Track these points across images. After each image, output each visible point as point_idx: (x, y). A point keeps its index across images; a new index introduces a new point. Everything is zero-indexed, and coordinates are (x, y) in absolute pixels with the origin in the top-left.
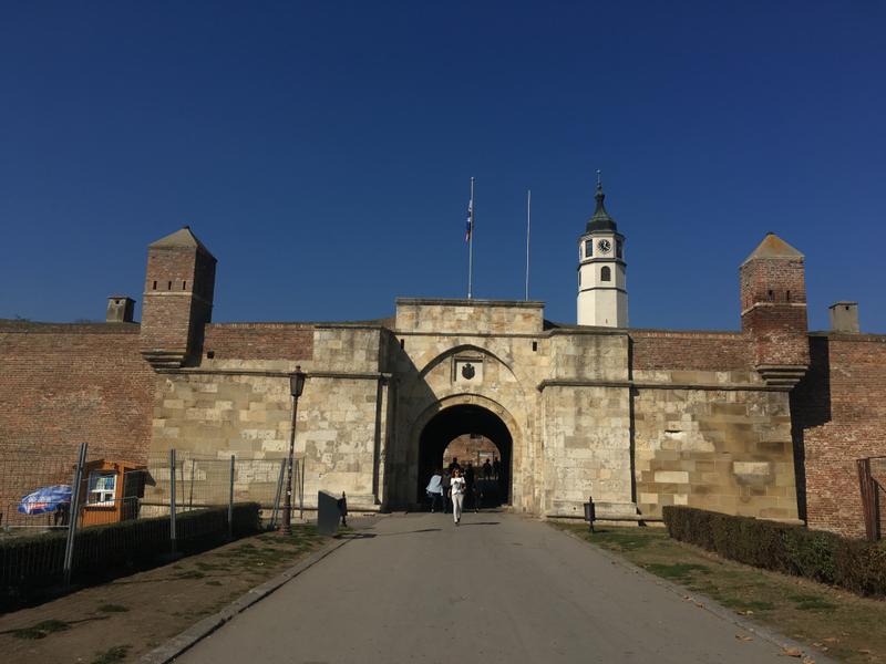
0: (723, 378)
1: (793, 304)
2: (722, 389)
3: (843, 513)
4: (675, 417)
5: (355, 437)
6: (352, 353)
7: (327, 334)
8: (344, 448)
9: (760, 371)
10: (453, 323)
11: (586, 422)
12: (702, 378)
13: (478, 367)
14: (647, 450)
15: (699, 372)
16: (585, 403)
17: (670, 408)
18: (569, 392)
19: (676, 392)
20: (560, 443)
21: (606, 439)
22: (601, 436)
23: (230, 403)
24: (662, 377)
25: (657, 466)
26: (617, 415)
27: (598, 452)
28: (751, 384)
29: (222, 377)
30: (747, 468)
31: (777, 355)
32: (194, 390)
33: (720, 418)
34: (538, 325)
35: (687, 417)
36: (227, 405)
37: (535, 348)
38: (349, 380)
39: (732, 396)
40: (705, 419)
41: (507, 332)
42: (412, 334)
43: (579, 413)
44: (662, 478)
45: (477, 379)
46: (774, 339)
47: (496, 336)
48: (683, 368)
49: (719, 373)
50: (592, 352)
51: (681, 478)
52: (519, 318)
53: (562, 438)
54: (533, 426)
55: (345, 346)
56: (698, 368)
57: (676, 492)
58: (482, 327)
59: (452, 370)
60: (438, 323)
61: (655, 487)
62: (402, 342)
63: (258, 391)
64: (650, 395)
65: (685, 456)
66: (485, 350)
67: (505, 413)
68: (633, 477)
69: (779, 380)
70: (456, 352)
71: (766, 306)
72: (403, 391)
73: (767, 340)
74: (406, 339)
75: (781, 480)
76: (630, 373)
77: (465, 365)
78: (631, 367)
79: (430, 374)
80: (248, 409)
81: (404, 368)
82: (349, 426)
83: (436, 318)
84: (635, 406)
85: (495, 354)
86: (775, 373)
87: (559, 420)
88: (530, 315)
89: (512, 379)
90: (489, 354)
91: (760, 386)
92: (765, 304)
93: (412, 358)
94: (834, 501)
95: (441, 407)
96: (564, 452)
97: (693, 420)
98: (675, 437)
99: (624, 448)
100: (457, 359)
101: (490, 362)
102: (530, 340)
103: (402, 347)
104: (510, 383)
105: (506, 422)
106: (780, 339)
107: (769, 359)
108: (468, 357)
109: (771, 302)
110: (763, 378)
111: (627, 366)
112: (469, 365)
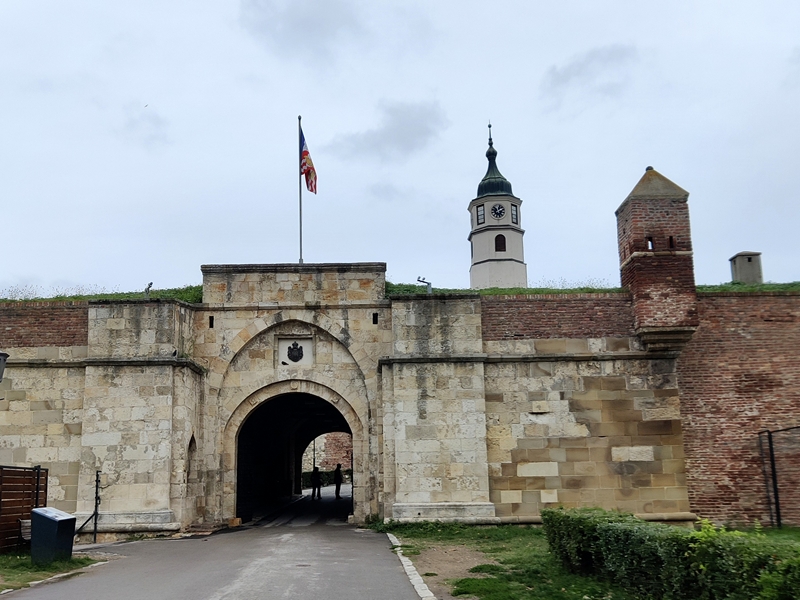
0: (597, 346)
1: (678, 253)
2: (595, 359)
3: (743, 503)
4: (540, 395)
5: (144, 439)
6: (138, 334)
7: (103, 312)
8: (129, 454)
9: (639, 336)
10: (274, 294)
11: (432, 406)
12: (571, 347)
13: (306, 347)
14: (508, 441)
15: (568, 339)
16: (430, 383)
17: (534, 385)
18: (409, 373)
19: (542, 366)
20: (401, 435)
21: (457, 425)
22: (449, 422)
24: (524, 348)
25: (519, 457)
26: (469, 396)
27: (447, 442)
28: (631, 352)
30: (623, 453)
31: (659, 315)
33: (593, 396)
34: (379, 293)
35: (555, 395)
37: (375, 321)
38: (133, 369)
39: (608, 368)
40: (576, 398)
41: (341, 303)
42: (224, 309)
43: (424, 396)
44: (525, 470)
45: (306, 361)
46: (655, 295)
47: (327, 307)
48: (548, 336)
49: (592, 340)
50: (437, 321)
51: (548, 470)
52: (355, 285)
53: (402, 428)
54: (375, 416)
55: (128, 326)
56: (565, 335)
57: (544, 488)
58: (310, 297)
59: (275, 351)
60: (255, 295)
61: (518, 483)
62: (211, 319)
63: (20, 386)
64: (509, 370)
65: (553, 443)
66: (314, 326)
67: (341, 401)
68: (490, 469)
69: (662, 345)
70: (281, 328)
71: (645, 256)
72: (214, 379)
73: (647, 297)
74: (216, 315)
75: (668, 466)
76: (484, 344)
77: (290, 344)
78: (485, 337)
79: (248, 358)
80: (8, 410)
81: (214, 349)
82: (136, 426)
83: (253, 289)
84: (492, 386)
85: (326, 329)
86: (657, 337)
87: (399, 406)
88: (369, 281)
89: (348, 360)
90: (320, 331)
91: (641, 353)
92: (643, 253)
93: (224, 339)
94: (733, 488)
95: (263, 397)
96: (405, 445)
97: (562, 398)
98: (541, 420)
99: (479, 436)
100: (280, 338)
101: (321, 340)
102: (369, 310)
103: (211, 326)
104: (347, 365)
105: (342, 412)
106: (662, 295)
107: (649, 320)
108: (293, 335)
109: (649, 251)
110: (644, 344)
111: (481, 335)
112: (295, 345)
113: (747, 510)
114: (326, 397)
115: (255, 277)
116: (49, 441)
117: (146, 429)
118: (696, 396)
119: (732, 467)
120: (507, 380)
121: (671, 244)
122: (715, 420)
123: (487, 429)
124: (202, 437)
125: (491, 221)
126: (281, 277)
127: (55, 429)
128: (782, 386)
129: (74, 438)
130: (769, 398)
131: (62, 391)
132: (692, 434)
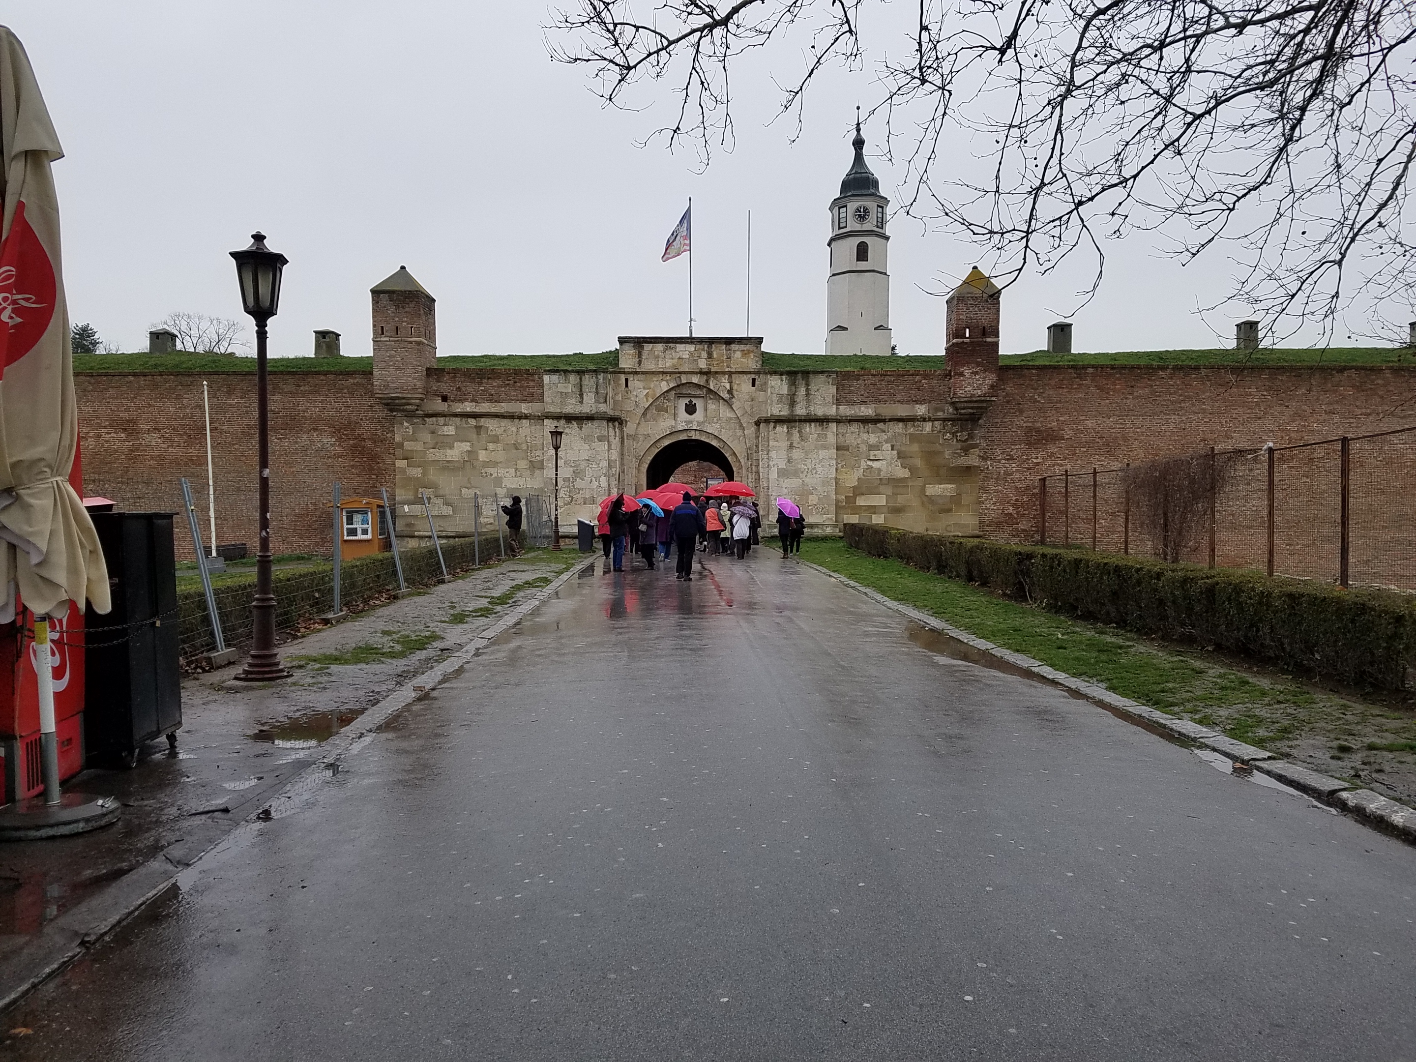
0: (921, 410)
1: (988, 340)
2: (919, 420)
3: (1021, 526)
4: (876, 447)
5: (589, 473)
6: (582, 396)
7: (555, 378)
8: (579, 483)
9: (953, 403)
10: (675, 361)
11: (796, 454)
12: (902, 411)
13: (699, 404)
14: (851, 479)
15: (900, 405)
16: (796, 437)
17: (873, 439)
18: (782, 429)
19: (880, 425)
20: (774, 475)
21: (815, 468)
23: (468, 444)
24: (867, 411)
25: (857, 491)
26: (825, 447)
27: (807, 480)
28: (946, 416)
29: (458, 420)
30: (935, 490)
31: (969, 388)
32: (433, 433)
33: (915, 447)
34: (757, 362)
35: (887, 447)
36: (466, 446)
37: (753, 385)
38: (579, 422)
39: (928, 427)
40: (903, 449)
41: (727, 370)
42: (636, 373)
43: (791, 446)
44: (861, 501)
45: (699, 415)
46: (967, 373)
47: (716, 373)
48: (885, 402)
49: (917, 405)
50: (802, 391)
51: (880, 500)
52: (738, 354)
53: (775, 469)
54: (752, 459)
55: (575, 389)
56: (899, 401)
57: (875, 513)
58: (703, 364)
59: (675, 407)
60: (660, 362)
61: (856, 510)
62: (627, 380)
63: (494, 432)
64: (854, 427)
65: (884, 482)
66: (705, 387)
67: (726, 447)
68: (837, 501)
69: (970, 410)
70: (679, 390)
71: (963, 342)
72: (629, 429)
73: (962, 374)
74: (631, 378)
75: (966, 499)
76: (837, 408)
77: (687, 401)
78: (838, 402)
79: (654, 411)
80: (486, 449)
81: (629, 406)
82: (583, 465)
83: (658, 357)
84: (841, 439)
85: (716, 390)
86: (966, 405)
87: (773, 454)
88: (749, 352)
89: (732, 415)
90: (710, 391)
91: (953, 416)
92: (961, 340)
93: (637, 396)
94: (1016, 516)
95: (666, 443)
96: (777, 482)
97: (892, 449)
98: (876, 465)
99: (830, 476)
100: (679, 396)
101: (711, 399)
102: (749, 376)
103: (627, 386)
104: (731, 419)
105: (727, 455)
106: (971, 373)
107: (961, 392)
108: (690, 394)
109: (967, 338)
110: (956, 409)
111: (835, 402)
112: (691, 402)
113: (1023, 530)
114: (714, 443)
115: (660, 347)
116: (518, 473)
117: (590, 466)
118: (995, 447)
119: (1017, 500)
120: (854, 435)
121: (984, 332)
122: (1008, 465)
123: (836, 472)
124: (623, 472)
125: (853, 225)
126: (680, 347)
127: (523, 464)
128: (1063, 440)
129: (537, 472)
130: (1052, 449)
131: (526, 436)
132: (990, 475)
